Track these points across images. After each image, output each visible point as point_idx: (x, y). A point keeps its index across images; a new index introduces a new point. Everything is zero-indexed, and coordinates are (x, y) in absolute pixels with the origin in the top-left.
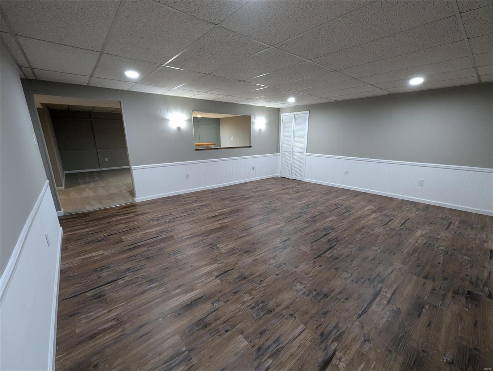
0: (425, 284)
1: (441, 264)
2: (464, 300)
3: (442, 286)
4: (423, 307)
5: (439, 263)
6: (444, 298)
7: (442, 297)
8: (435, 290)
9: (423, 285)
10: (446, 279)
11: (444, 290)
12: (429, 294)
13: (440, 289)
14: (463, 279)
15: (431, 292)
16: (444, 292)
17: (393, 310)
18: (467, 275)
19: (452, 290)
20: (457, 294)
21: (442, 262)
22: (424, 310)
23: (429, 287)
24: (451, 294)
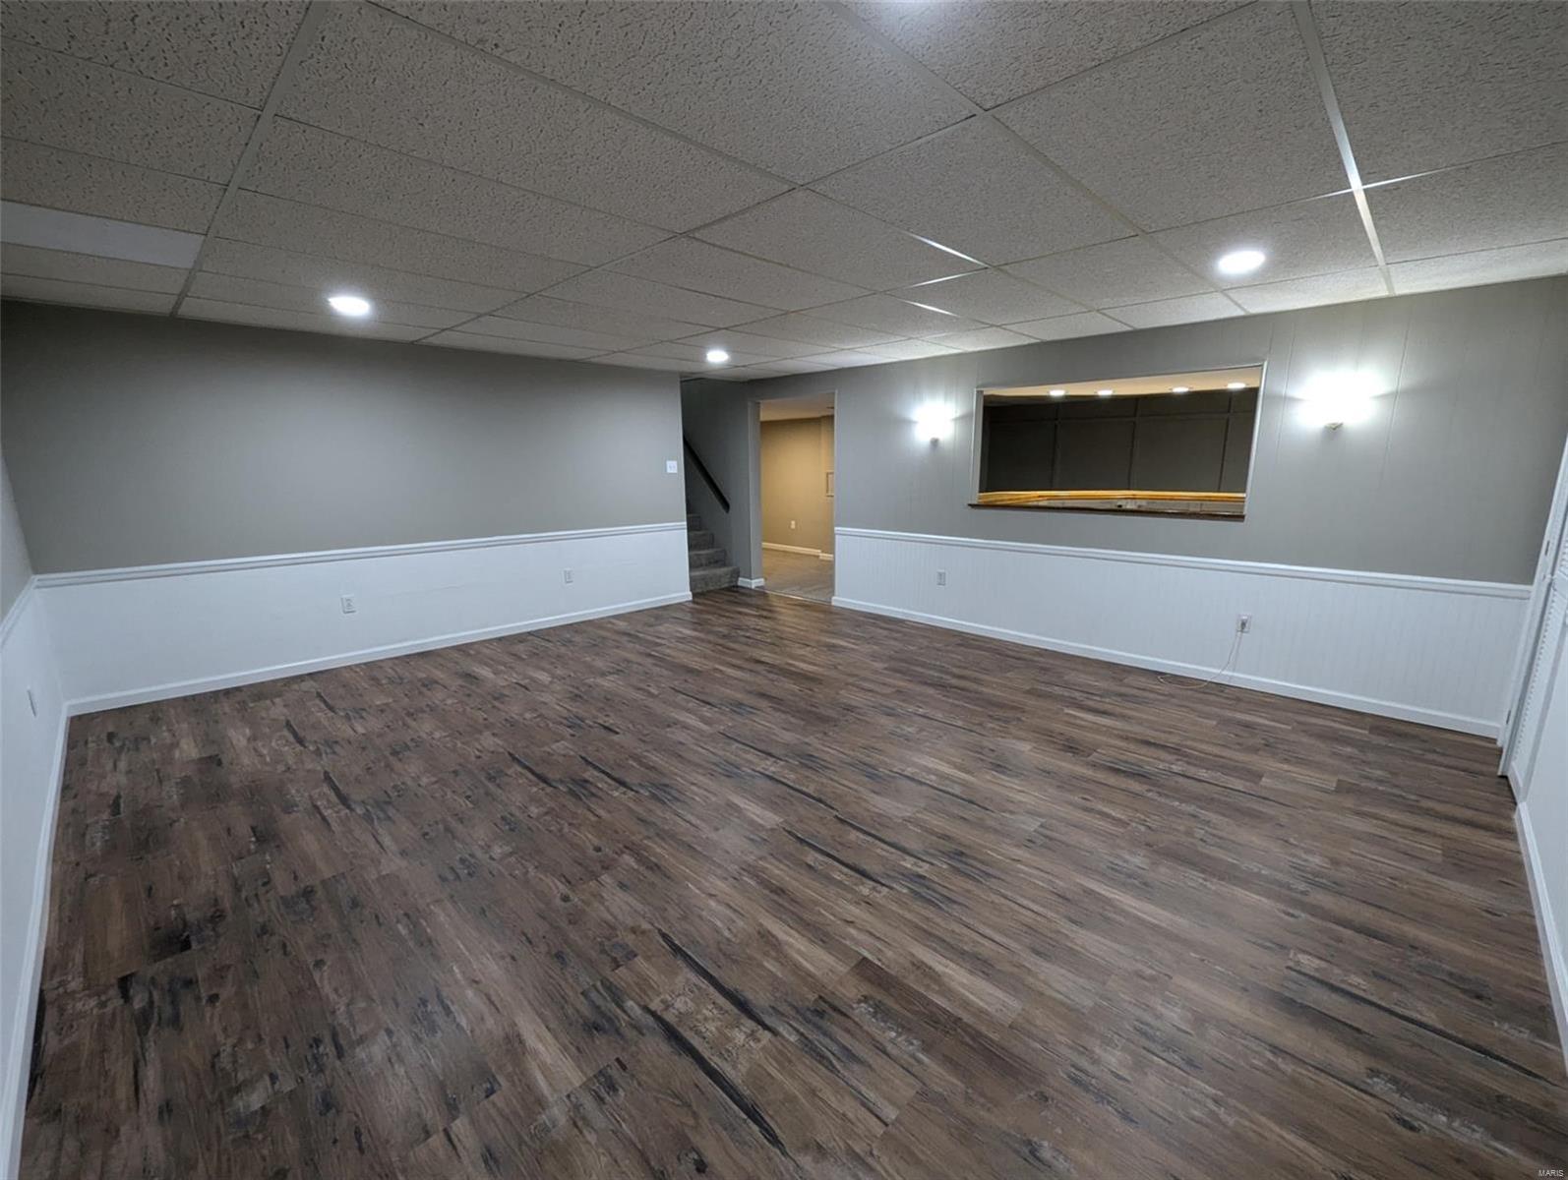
0: (296, 878)
1: (311, 967)
2: (192, 916)
3: (256, 905)
4: (258, 840)
5: (319, 964)
6: (236, 884)
7: (240, 883)
8: (264, 884)
9: (294, 873)
10: (264, 930)
11: (246, 900)
12: (268, 866)
13: (256, 895)
14: (219, 973)
15: (268, 874)
16: (244, 895)
17: (297, 806)
18: (213, 999)
19: (230, 918)
20: (212, 917)
21: (317, 976)
22: (253, 839)
23: (280, 878)
24: (228, 905)
